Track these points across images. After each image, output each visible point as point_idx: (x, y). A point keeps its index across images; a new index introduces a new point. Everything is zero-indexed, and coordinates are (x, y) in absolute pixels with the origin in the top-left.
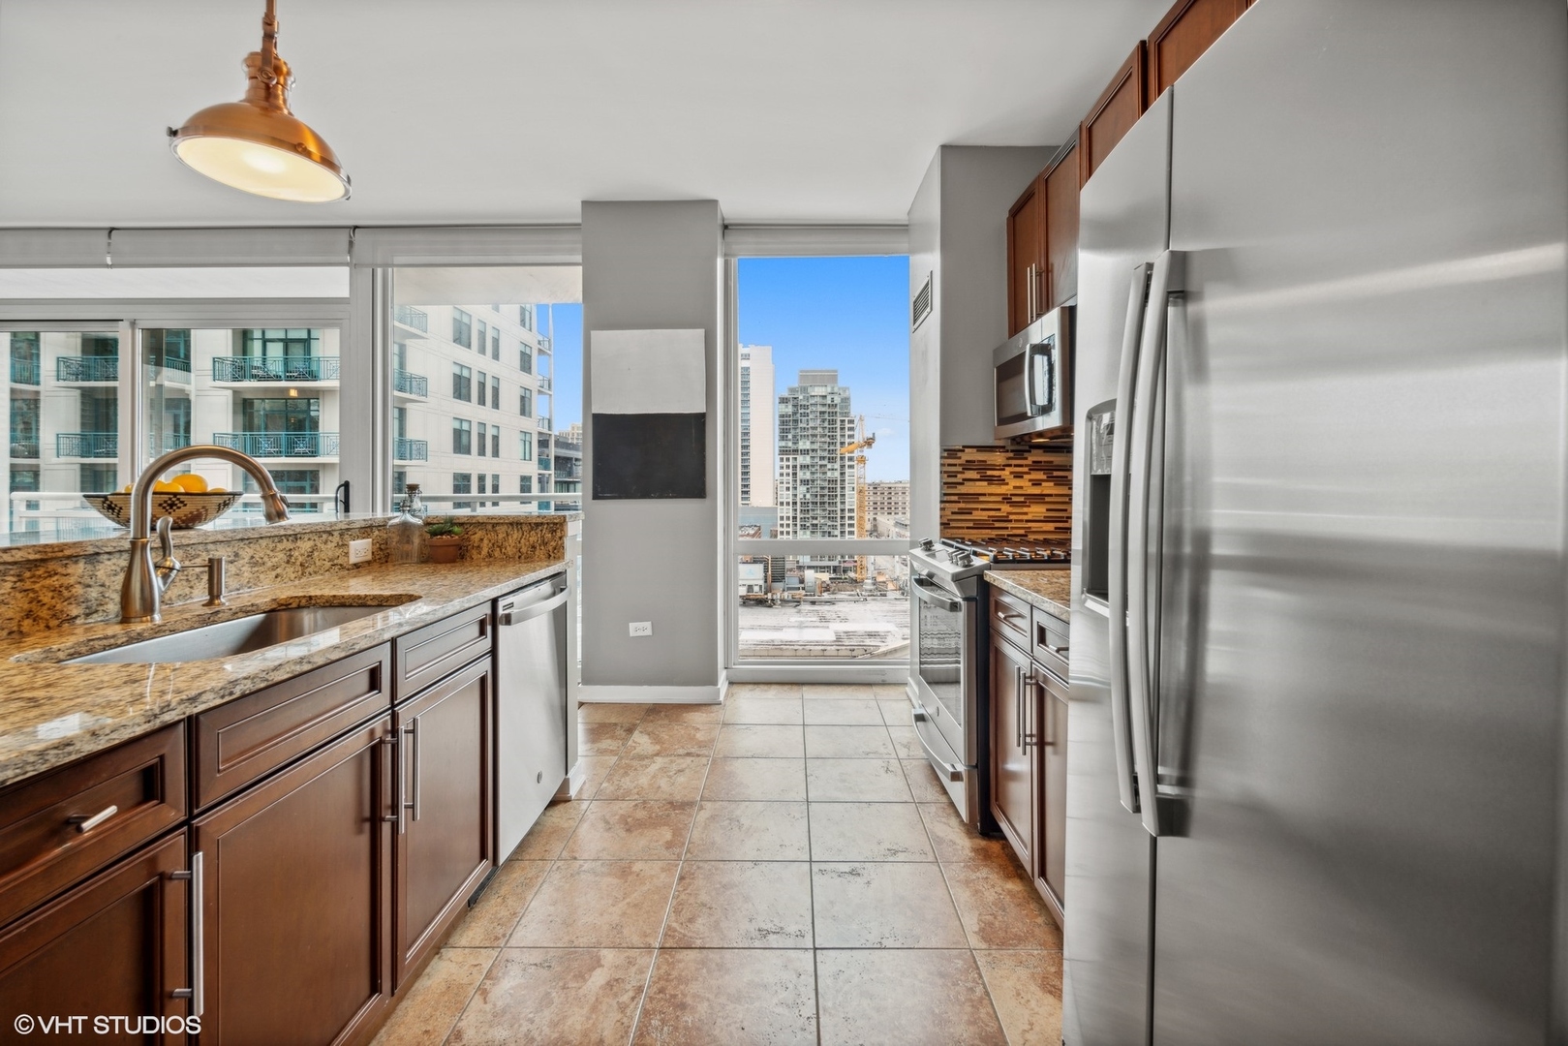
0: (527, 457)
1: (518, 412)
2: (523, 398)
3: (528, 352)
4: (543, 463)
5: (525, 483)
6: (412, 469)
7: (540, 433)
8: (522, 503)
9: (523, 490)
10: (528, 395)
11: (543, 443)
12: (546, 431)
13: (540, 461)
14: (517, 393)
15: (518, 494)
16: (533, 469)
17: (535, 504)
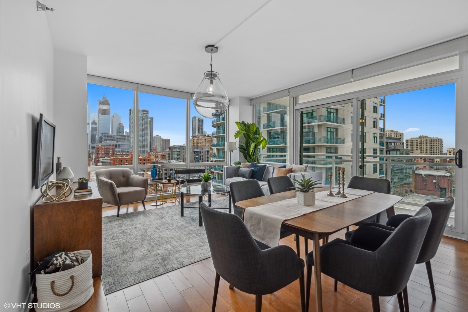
0: (376, 142)
1: (372, 127)
2: (374, 122)
3: (376, 106)
4: (382, 144)
5: (375, 151)
6: (340, 147)
7: (380, 133)
8: (374, 158)
9: (374, 153)
10: (376, 121)
11: (381, 137)
12: (382, 133)
13: (380, 144)
14: (372, 120)
15: (372, 155)
16: (378, 146)
17: (378, 158)
